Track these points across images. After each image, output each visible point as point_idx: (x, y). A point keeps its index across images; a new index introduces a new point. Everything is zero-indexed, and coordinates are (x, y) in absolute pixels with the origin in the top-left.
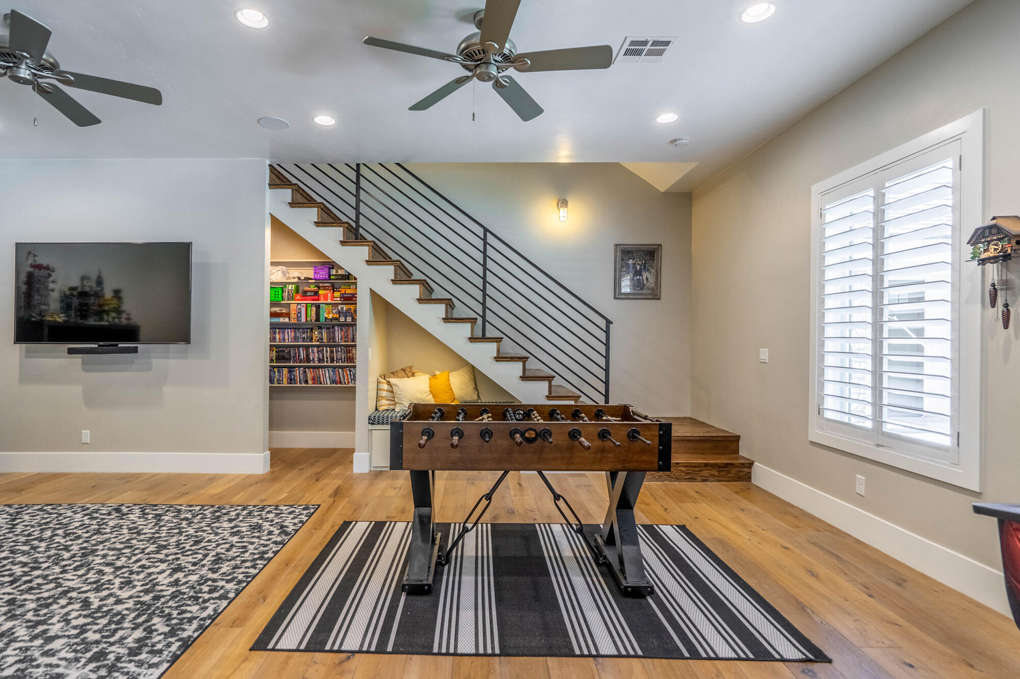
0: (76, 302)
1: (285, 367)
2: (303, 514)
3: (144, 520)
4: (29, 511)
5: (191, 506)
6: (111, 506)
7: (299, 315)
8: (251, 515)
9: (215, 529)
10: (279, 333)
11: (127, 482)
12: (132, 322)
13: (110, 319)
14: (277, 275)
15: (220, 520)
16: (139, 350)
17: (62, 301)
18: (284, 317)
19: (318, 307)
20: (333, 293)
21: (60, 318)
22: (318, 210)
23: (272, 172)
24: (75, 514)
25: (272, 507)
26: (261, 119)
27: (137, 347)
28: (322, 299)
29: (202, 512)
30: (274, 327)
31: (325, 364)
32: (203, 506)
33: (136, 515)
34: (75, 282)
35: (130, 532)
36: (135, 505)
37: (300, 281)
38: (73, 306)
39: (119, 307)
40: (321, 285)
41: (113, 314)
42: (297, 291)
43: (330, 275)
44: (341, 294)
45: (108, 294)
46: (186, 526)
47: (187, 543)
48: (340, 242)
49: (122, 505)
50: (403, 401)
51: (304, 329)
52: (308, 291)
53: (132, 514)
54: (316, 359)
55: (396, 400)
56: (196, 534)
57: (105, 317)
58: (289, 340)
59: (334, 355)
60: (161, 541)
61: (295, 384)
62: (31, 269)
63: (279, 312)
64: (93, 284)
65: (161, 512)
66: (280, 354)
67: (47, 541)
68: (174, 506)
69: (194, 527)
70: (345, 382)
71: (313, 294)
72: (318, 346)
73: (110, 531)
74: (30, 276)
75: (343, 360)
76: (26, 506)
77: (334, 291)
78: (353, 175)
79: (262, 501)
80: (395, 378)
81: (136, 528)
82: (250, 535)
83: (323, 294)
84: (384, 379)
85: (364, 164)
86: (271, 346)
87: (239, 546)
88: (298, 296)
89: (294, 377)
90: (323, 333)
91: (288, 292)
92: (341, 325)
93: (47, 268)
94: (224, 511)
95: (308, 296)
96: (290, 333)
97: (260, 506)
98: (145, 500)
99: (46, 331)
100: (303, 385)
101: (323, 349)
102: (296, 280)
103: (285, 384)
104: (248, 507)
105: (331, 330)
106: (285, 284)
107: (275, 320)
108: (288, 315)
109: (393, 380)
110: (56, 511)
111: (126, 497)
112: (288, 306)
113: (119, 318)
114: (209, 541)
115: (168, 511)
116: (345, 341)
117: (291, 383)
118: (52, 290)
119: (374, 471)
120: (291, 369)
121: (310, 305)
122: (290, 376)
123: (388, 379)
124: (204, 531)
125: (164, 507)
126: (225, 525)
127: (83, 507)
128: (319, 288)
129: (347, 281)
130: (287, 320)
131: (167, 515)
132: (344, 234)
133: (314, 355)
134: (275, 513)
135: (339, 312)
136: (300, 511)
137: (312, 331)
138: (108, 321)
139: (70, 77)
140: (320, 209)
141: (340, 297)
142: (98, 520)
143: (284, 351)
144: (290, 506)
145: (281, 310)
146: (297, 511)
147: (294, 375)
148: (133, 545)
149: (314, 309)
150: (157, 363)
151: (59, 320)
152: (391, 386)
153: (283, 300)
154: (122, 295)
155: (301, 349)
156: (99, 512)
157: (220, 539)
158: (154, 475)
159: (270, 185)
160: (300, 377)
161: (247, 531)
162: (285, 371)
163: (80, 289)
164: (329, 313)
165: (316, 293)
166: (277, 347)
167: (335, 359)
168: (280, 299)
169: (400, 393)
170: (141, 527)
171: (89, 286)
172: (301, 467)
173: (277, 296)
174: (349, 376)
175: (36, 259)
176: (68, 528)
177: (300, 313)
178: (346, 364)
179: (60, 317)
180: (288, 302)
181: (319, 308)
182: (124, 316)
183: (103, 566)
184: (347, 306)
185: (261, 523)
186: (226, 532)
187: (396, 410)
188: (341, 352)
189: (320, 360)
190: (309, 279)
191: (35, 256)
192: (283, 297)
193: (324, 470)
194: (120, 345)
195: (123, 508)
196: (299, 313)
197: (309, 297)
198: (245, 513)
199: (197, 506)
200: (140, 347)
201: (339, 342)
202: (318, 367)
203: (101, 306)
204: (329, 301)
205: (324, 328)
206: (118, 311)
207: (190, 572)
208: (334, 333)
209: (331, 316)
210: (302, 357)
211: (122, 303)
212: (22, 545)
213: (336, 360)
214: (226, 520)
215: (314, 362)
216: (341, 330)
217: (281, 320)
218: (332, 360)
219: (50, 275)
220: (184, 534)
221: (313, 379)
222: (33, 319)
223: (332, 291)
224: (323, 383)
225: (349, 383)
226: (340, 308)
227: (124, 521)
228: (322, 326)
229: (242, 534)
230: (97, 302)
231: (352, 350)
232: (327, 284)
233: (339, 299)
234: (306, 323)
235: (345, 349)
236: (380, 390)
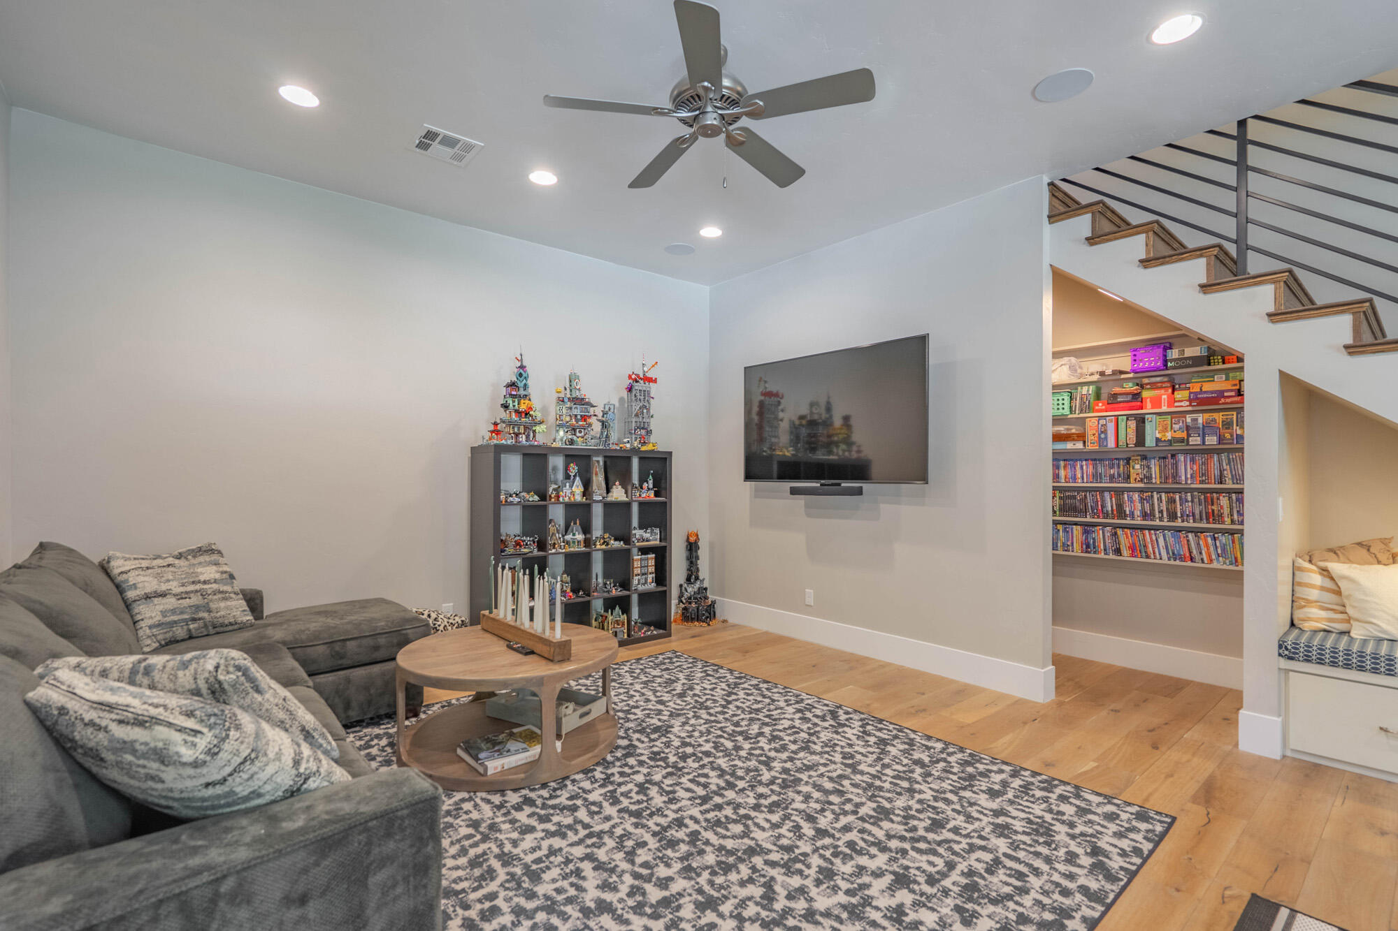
0: (804, 432)
1: (1076, 524)
2: (1139, 831)
3: (863, 743)
4: (746, 686)
5: (929, 738)
6: (827, 705)
7: (1103, 436)
8: (1028, 794)
9: (965, 804)
10: (1065, 467)
11: (851, 669)
12: (862, 455)
13: (841, 453)
14: (1061, 373)
15: (973, 786)
16: (864, 491)
17: (791, 433)
18: (1074, 440)
19: (1141, 421)
20: (1173, 393)
21: (789, 453)
22: (1147, 237)
23: (1053, 195)
24: (788, 705)
25: (1069, 788)
26: (1036, 88)
27: (861, 487)
28: (1149, 405)
29: (944, 756)
30: (1058, 457)
31: (1157, 523)
32: (947, 744)
33: (855, 731)
34: (804, 410)
35: (845, 761)
36: (856, 711)
37: (1104, 378)
38: (801, 437)
39: (849, 437)
40: (1146, 381)
41: (843, 446)
42: (1098, 396)
43: (1165, 362)
44: (1190, 393)
45: (838, 422)
46: (920, 779)
47: (920, 819)
48: (1198, 288)
49: (840, 707)
50: (1374, 617)
51: (1112, 460)
52: (1121, 394)
53: (850, 727)
54: (1137, 513)
55: (1349, 610)
56: (936, 804)
57: (835, 450)
58: (1083, 479)
59: (1175, 507)
60: (882, 797)
61: (1095, 553)
62: (762, 398)
63: (1065, 432)
64: (823, 411)
65: (887, 737)
66: (1068, 501)
67: (752, 741)
68: (905, 730)
69: (932, 786)
70: (1202, 560)
71: (1129, 398)
72: (1141, 491)
73: (820, 750)
74: (761, 404)
75: (1197, 516)
76: (744, 677)
77: (1174, 390)
78: (1228, 149)
79: (1048, 765)
80: (1339, 561)
81: (852, 757)
82: (1030, 846)
83: (1151, 398)
84: (1310, 561)
85: (1257, 117)
86: (1055, 488)
87: (1010, 869)
88: (1100, 404)
89: (1094, 542)
90: (1152, 466)
91: (1082, 399)
92: (1193, 452)
93: (777, 395)
94: (981, 767)
95: (1120, 402)
96: (1084, 467)
97: (1044, 777)
98: (868, 705)
99: (775, 467)
100: (1112, 556)
101: (1152, 496)
102: (1096, 378)
103: (1077, 551)
104: (1023, 773)
105: (1170, 461)
106: (1075, 386)
107: (1061, 446)
108: (1082, 437)
109: (1337, 567)
110: (770, 694)
111: (847, 695)
112: (1082, 421)
113: (850, 451)
114: (956, 830)
115: (896, 737)
116: (1202, 482)
117: (1087, 552)
118: (782, 420)
119: (1294, 759)
120: (1087, 528)
121: (1125, 417)
122: (1086, 539)
123: (1322, 564)
124: (947, 801)
125: (891, 727)
126: (983, 800)
127: (797, 696)
128: (1142, 386)
129: (1206, 368)
130: (1079, 445)
131: (894, 746)
132: (1208, 270)
133: (1134, 505)
134: (1077, 807)
135: (1188, 428)
136: (1129, 821)
137: (1128, 463)
138: (837, 454)
139: (758, 102)
140: (1151, 234)
141: (1190, 400)
142: (810, 725)
143: (1074, 497)
144: (1105, 797)
145: (1068, 429)
146: (1124, 816)
147: (1094, 539)
148: (844, 789)
149: (1132, 424)
150: (886, 508)
151: (787, 454)
152: (1332, 579)
153: (1071, 413)
154: (853, 422)
155: (1107, 495)
156: (813, 710)
157: (976, 835)
158: (884, 665)
159: (1049, 217)
160: (1104, 543)
161: (1024, 833)
162: (1077, 530)
163: (809, 418)
164: (1165, 430)
165: (1136, 396)
166: (1061, 490)
167: (1179, 515)
168: (1067, 411)
169: (1363, 597)
170: (859, 757)
171: (817, 413)
172: (1113, 706)
173: (1061, 407)
174: (1212, 549)
175: (767, 385)
176: (776, 727)
177: (1105, 432)
178: (1204, 525)
179: (788, 451)
180: (1082, 415)
181: (1144, 422)
182: (855, 448)
183: (802, 818)
184: (1207, 416)
185: (1050, 821)
186: (985, 819)
187: (1352, 634)
188: (1192, 501)
189: (1145, 516)
190: (1122, 372)
191: (766, 382)
192: (1071, 407)
193: (1166, 724)
194: (843, 485)
195: (841, 712)
196: (1102, 432)
197: (1122, 405)
198: (1017, 783)
199: (938, 740)
200: (866, 486)
201: (1186, 483)
202: (1142, 528)
203: (829, 436)
204: (1164, 409)
205: (1154, 458)
206: (848, 442)
207: (923, 899)
208: (1176, 466)
209: (1169, 436)
210: (1110, 509)
211: (852, 433)
212: (727, 739)
213: (1182, 516)
214: (984, 788)
215: (1133, 518)
216: (1193, 460)
217: (1069, 446)
218: (1173, 516)
219: (779, 403)
220: (917, 796)
221: (1133, 548)
222: (764, 454)
223: (1170, 391)
224: (1152, 556)
225: (1211, 561)
226: (1189, 420)
227: (839, 737)
228: (1149, 455)
229: (1014, 837)
230: (825, 432)
231: (1218, 499)
232: (1158, 379)
233: (1188, 403)
234: (1117, 449)
235: (1202, 497)
236: (1300, 584)
